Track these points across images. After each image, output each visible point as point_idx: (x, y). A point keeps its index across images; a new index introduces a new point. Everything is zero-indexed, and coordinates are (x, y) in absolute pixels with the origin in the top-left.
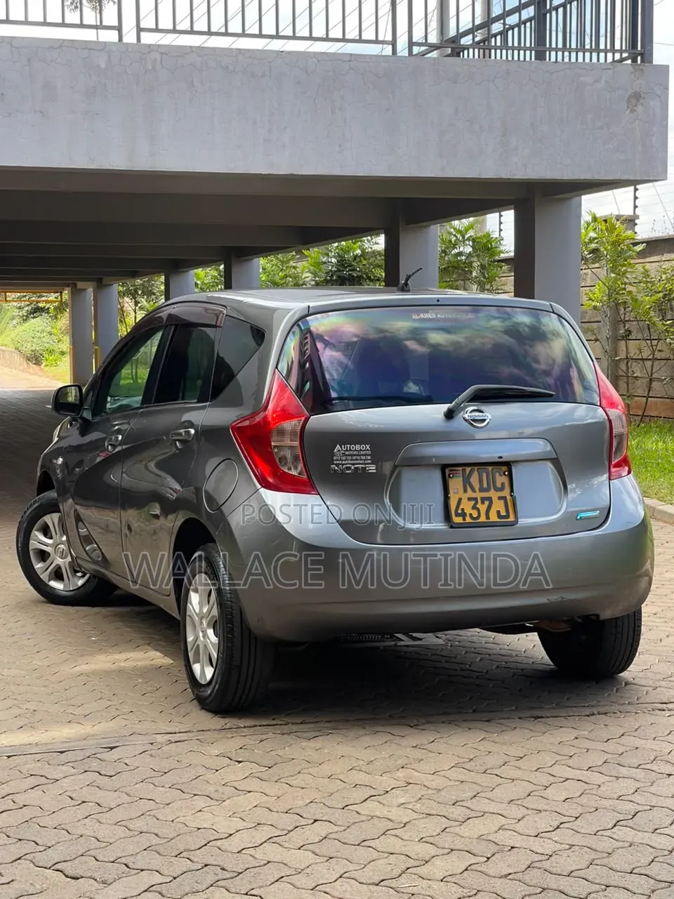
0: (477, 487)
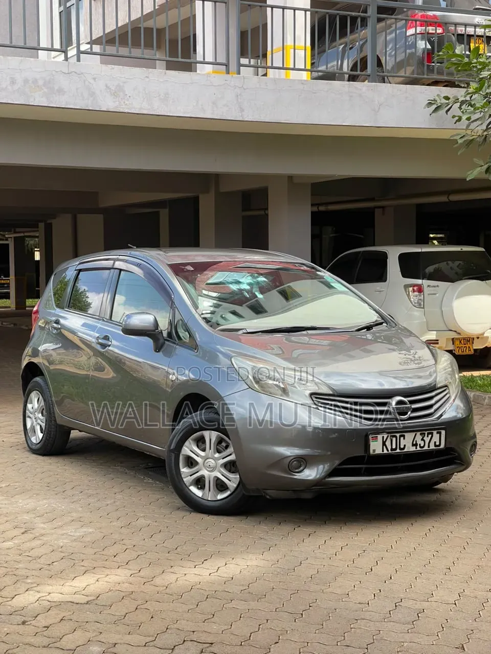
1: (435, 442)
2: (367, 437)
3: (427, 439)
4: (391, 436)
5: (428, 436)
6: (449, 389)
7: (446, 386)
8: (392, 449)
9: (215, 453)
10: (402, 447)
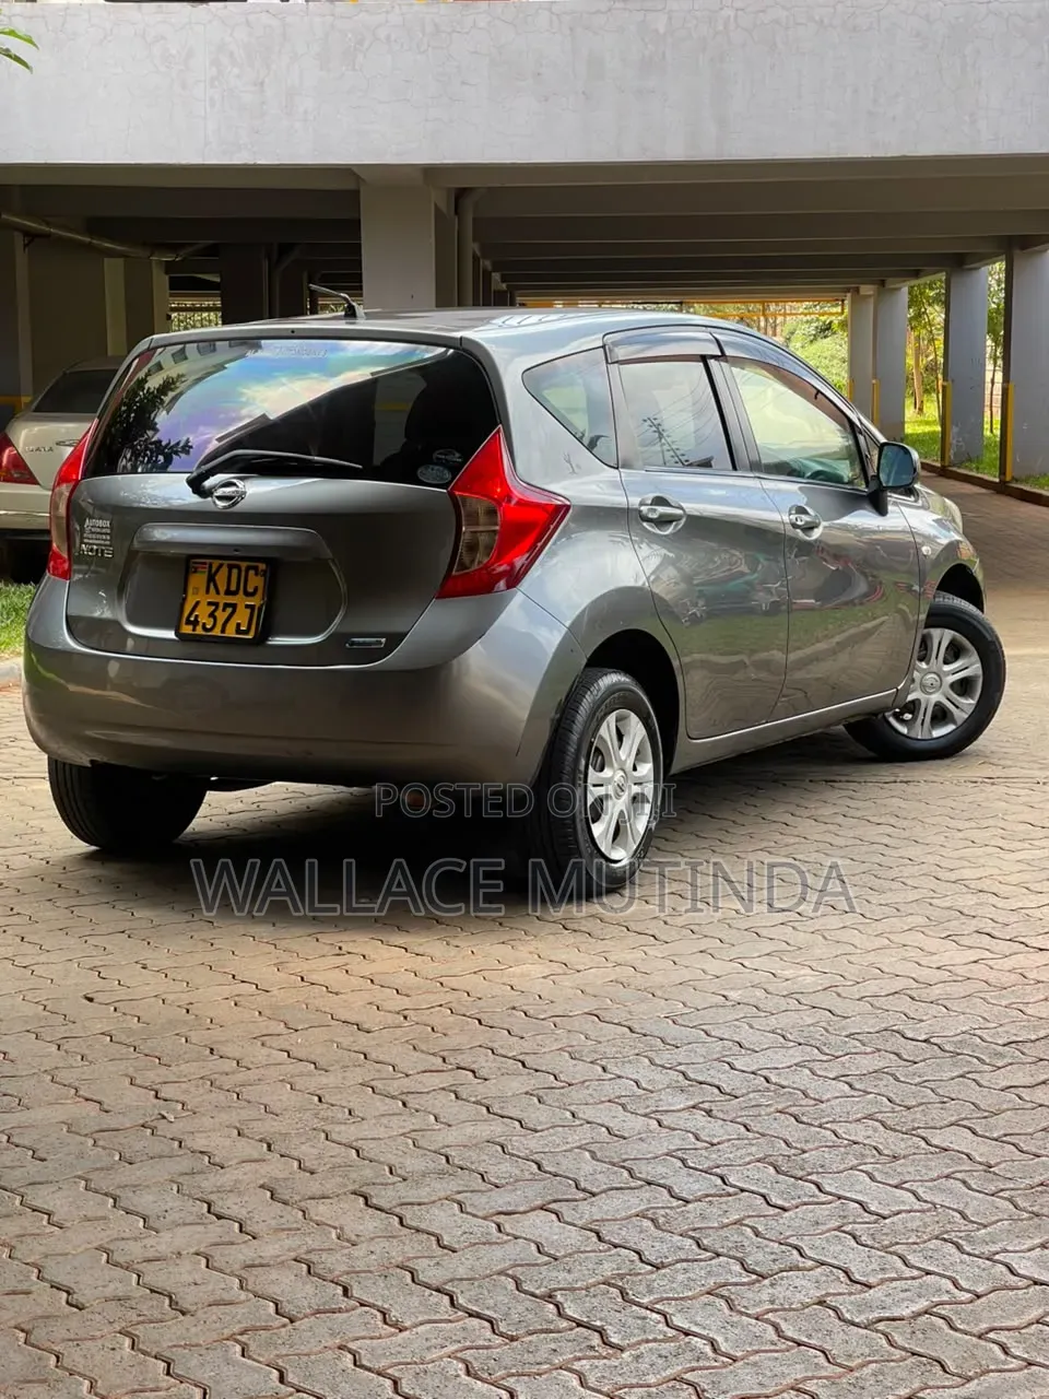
0: (222, 589)
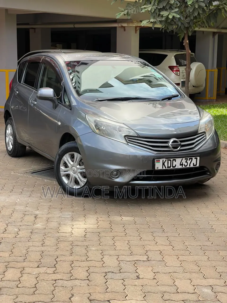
1: (194, 163)
2: (154, 160)
3: (189, 162)
4: (168, 160)
5: (189, 160)
6: (206, 134)
7: (205, 132)
8: (168, 167)
9: (77, 165)
10: (174, 166)
